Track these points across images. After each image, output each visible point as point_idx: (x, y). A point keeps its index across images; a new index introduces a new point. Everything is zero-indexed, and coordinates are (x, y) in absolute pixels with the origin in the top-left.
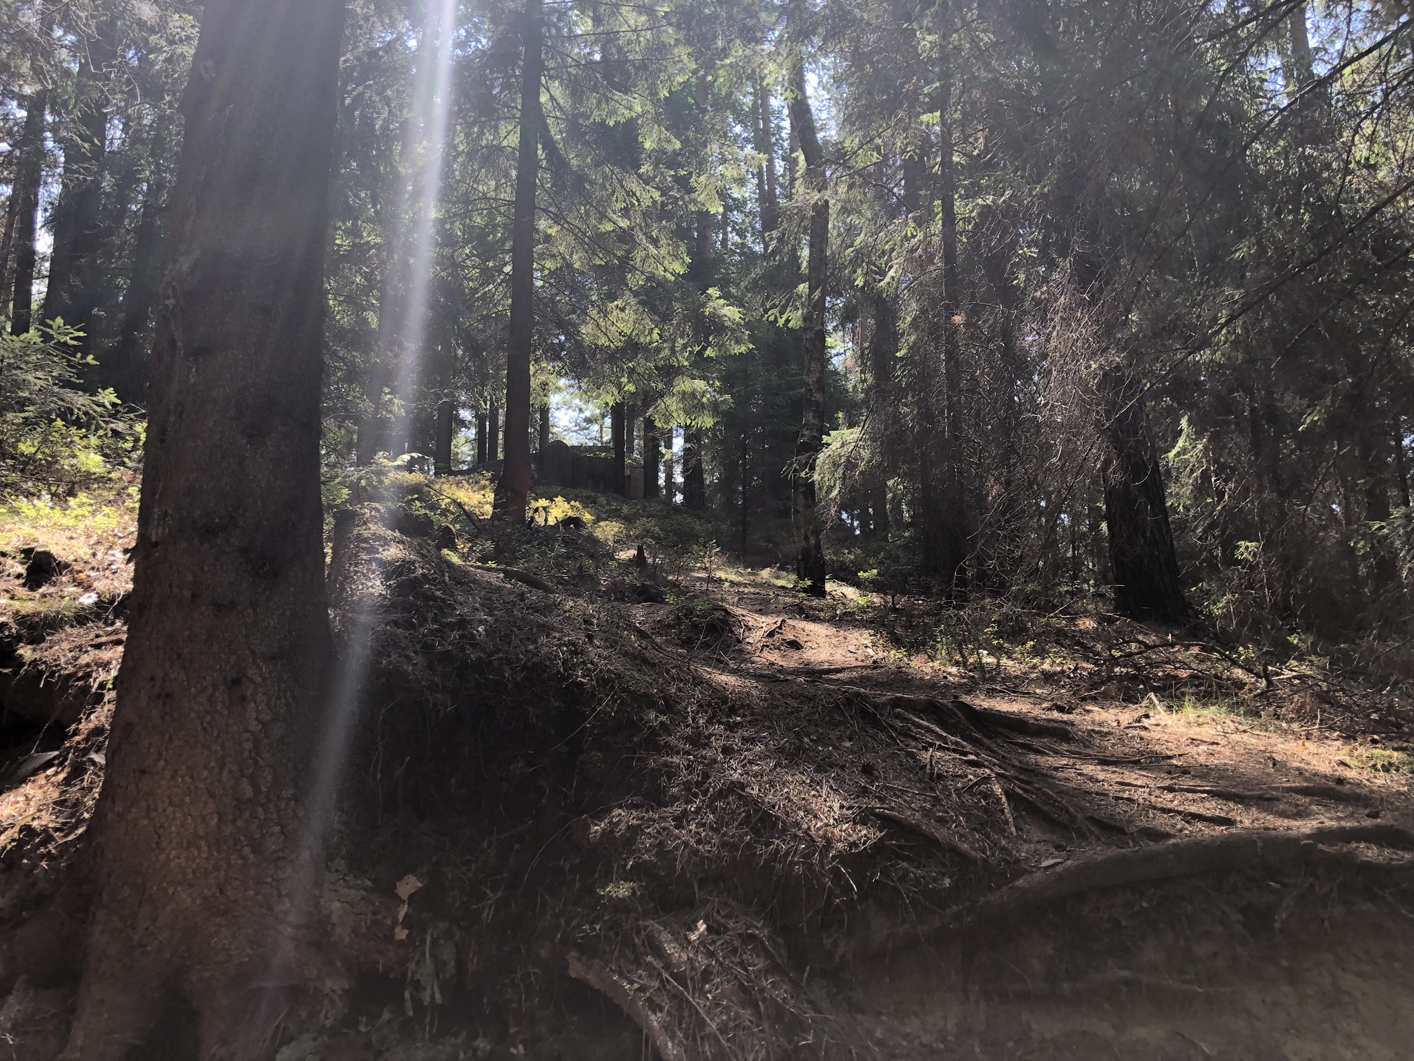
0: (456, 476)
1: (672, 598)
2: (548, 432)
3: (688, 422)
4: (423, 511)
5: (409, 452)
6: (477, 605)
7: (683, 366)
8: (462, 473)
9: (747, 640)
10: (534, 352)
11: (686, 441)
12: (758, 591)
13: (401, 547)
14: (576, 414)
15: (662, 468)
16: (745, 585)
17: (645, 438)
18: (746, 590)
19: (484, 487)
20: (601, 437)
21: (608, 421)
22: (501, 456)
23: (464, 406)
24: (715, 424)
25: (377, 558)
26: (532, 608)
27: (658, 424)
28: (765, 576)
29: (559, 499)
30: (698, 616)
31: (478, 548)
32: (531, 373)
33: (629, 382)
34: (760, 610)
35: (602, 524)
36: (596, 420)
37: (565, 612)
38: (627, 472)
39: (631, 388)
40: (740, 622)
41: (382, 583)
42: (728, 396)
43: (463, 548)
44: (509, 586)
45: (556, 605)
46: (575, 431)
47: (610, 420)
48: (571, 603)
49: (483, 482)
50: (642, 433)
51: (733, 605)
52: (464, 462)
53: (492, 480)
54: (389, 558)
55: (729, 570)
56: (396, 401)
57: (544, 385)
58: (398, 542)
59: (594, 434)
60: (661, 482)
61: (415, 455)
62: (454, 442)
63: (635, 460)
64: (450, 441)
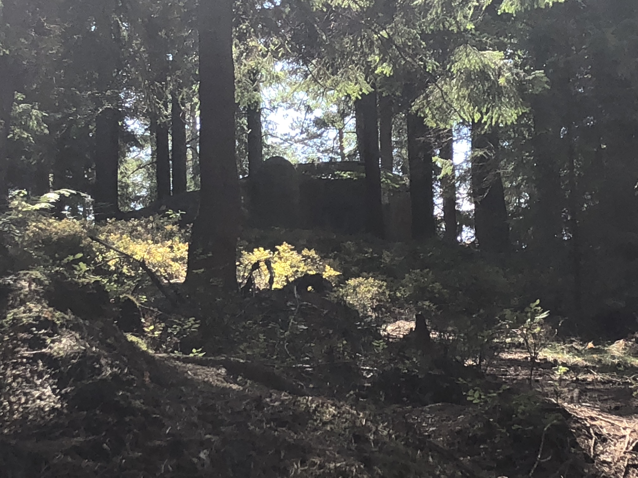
0: (127, 220)
1: (477, 395)
2: (261, 144)
3: (477, 117)
4: (93, 278)
5: (56, 188)
6: (195, 419)
7: (466, 30)
8: (135, 214)
9: (602, 457)
10: (237, 24)
11: (475, 145)
12: (607, 377)
13: (78, 336)
14: (302, 115)
15: (438, 190)
16: (587, 370)
17: (411, 145)
18: (590, 378)
19: (170, 236)
20: (341, 147)
21: (350, 122)
22: (191, 186)
23: (134, 113)
24: (520, 118)
25: (44, 354)
26: (274, 420)
27: (430, 123)
28: (617, 354)
29: (284, 247)
30: (520, 422)
31: (175, 330)
32: (234, 56)
33: (383, 60)
34: (617, 408)
35: (352, 282)
36: (333, 122)
37: (325, 424)
38: (385, 200)
39: (386, 69)
40: (588, 429)
41: (54, 391)
42: (539, 73)
43: (153, 331)
44: (235, 387)
45: (309, 414)
46: (302, 141)
47: (354, 121)
48: (332, 410)
49: (169, 227)
50: (405, 137)
51: (571, 401)
52: (137, 198)
53: (181, 224)
54: (62, 353)
55: (560, 346)
56: (34, 112)
57: (253, 74)
58: (72, 329)
59: (330, 144)
60: (438, 212)
61: (66, 192)
62: (122, 169)
63: (395, 179)
64: (117, 167)
